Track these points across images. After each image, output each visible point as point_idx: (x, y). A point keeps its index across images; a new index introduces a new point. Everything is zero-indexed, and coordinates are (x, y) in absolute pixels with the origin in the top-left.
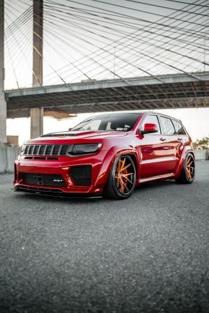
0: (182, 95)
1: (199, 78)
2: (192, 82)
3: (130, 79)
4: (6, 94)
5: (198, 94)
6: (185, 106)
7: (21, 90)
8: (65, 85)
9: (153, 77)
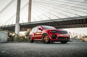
0: (70, 24)
1: (75, 19)
2: (73, 20)
3: (54, 20)
4: (20, 24)
5: (75, 24)
6: (72, 27)
7: (24, 23)
8: (36, 22)
9: (61, 19)
